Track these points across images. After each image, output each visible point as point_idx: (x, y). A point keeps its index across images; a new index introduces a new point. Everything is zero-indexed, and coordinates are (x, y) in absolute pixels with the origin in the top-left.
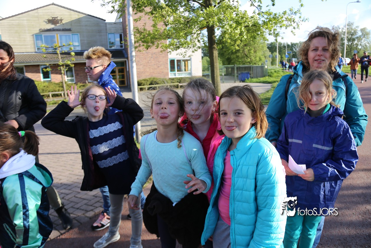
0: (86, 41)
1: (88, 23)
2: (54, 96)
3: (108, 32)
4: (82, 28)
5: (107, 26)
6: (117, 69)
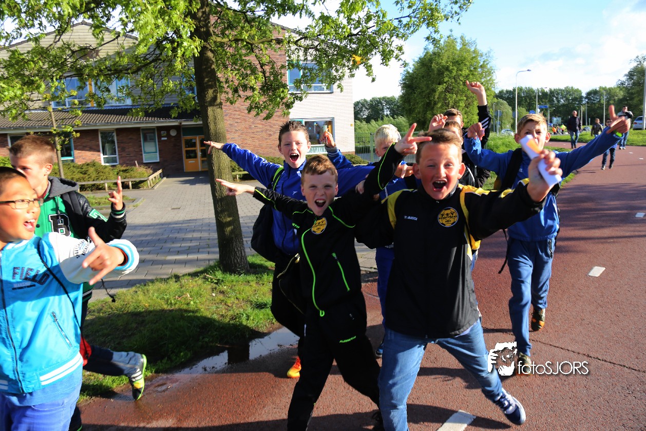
6: (197, 139)
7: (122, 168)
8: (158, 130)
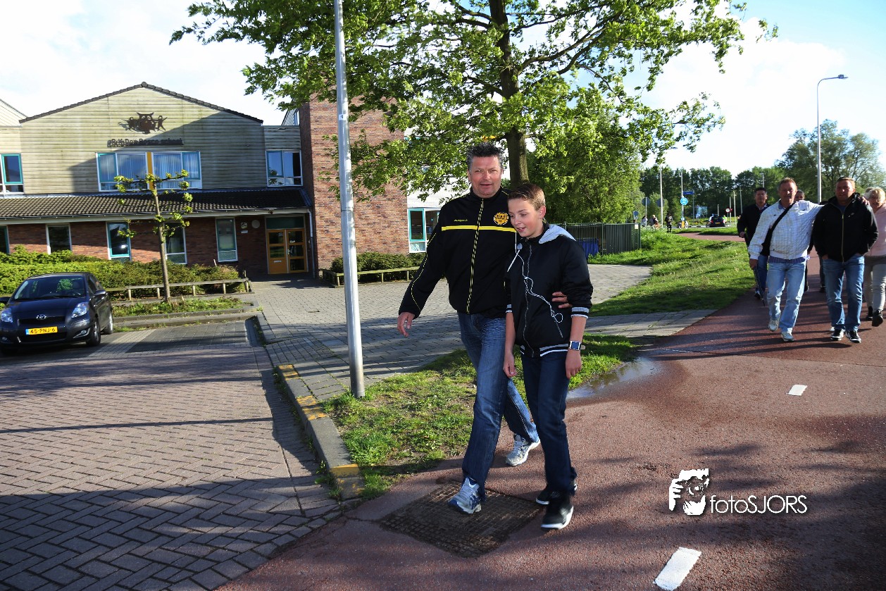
0: (215, 169)
1: (222, 127)
2: (136, 294)
3: (267, 147)
4: (206, 138)
5: (266, 133)
6: (285, 234)
7: (201, 268)
8: (236, 220)
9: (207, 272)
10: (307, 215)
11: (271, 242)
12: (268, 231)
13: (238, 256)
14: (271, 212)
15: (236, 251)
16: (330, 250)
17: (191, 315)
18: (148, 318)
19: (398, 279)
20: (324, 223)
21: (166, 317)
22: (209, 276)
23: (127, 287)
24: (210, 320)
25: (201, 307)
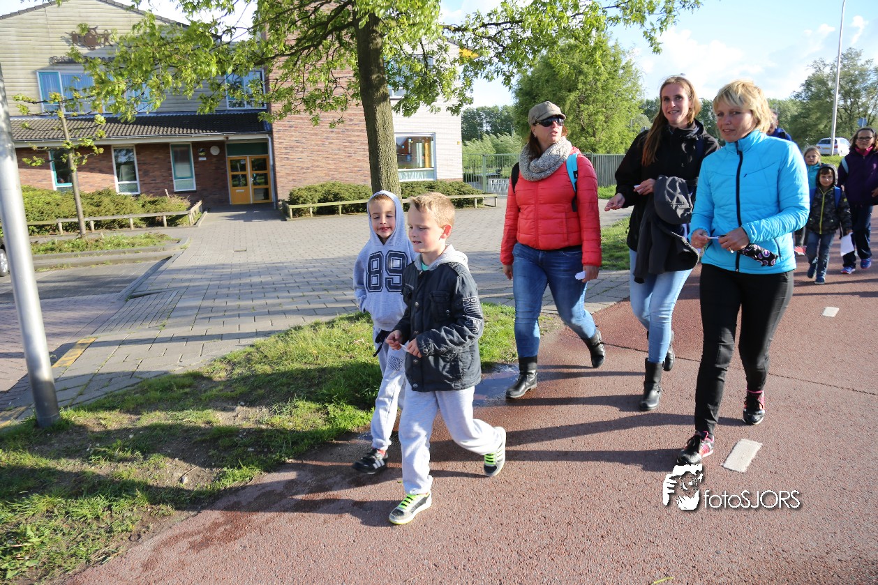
2: (70, 227)
6: (248, 160)
7: (149, 199)
8: (193, 146)
9: (153, 202)
10: (267, 139)
11: (232, 171)
12: (230, 158)
13: (197, 184)
14: (227, 138)
15: (194, 179)
16: (291, 178)
17: (105, 254)
18: (55, 257)
19: (358, 211)
20: (284, 151)
21: (76, 256)
22: (153, 207)
23: (57, 220)
24: (121, 261)
25: (119, 245)
